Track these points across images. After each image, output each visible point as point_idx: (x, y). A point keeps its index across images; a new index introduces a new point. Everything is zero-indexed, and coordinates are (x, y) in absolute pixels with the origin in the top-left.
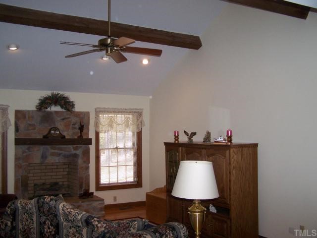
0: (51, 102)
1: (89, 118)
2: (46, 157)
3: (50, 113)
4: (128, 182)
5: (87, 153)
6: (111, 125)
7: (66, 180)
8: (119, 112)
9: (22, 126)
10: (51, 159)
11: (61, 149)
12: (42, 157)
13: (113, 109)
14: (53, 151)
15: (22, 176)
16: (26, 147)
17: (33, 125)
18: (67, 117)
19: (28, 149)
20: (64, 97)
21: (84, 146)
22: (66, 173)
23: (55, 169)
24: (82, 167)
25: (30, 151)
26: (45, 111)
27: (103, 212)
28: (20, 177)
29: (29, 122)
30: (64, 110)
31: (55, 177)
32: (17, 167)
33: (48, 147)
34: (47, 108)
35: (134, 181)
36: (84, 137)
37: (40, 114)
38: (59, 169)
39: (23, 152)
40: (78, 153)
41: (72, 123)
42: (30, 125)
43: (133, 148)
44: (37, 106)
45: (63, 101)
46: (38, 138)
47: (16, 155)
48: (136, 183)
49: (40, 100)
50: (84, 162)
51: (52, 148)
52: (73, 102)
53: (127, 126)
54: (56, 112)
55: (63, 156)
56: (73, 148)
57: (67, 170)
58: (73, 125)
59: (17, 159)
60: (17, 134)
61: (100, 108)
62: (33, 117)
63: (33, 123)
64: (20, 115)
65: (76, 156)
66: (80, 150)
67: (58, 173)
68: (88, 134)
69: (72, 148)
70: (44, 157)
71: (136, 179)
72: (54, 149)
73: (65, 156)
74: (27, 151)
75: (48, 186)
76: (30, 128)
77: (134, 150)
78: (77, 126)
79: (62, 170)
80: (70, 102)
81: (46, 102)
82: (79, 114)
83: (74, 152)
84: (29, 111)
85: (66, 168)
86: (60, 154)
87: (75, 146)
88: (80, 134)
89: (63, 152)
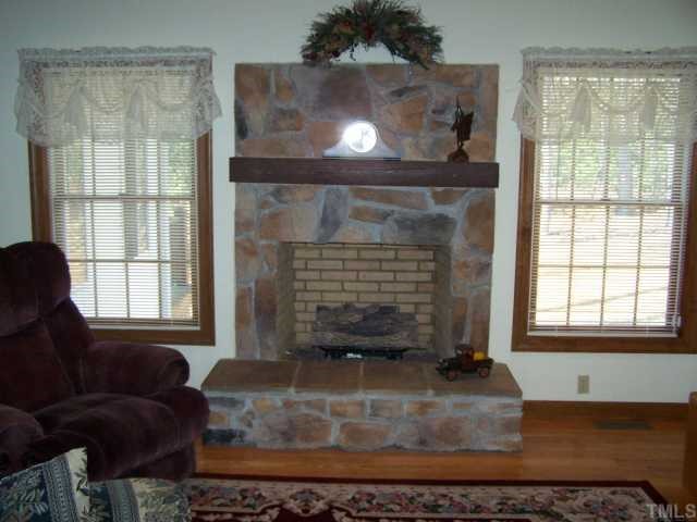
0: (352, 32)
1: (496, 87)
2: (337, 225)
3: (352, 72)
4: (643, 329)
5: (483, 216)
6: (581, 114)
7: (428, 298)
8: (617, 65)
9: (256, 119)
10: (355, 232)
11: (388, 199)
12: (324, 221)
13: (592, 51)
14: (360, 203)
15: (257, 282)
16: (271, 187)
17: (293, 114)
18: (412, 84)
19: (277, 194)
20: (400, 12)
21: (474, 189)
22: (426, 277)
23: (388, 260)
24: (465, 265)
25: (281, 202)
26: (330, 65)
27: (517, 438)
28: (252, 285)
29: (280, 105)
30: (400, 60)
31: (389, 287)
32: (244, 250)
33: (344, 188)
34: (336, 54)
35: (668, 329)
36: (474, 158)
37: (317, 74)
38: (403, 261)
39: (263, 205)
40: (451, 216)
41: (433, 107)
42: (283, 113)
43: (675, 202)
44: (305, 49)
45: (395, 27)
46: (307, 157)
47: (238, 213)
48: (674, 335)
49: (317, 26)
50: (474, 246)
51: (359, 195)
52: (433, 29)
53: (648, 118)
54: (374, 69)
55: (397, 221)
56: (435, 196)
57: (431, 266)
58: (434, 112)
59: (241, 226)
60: (242, 143)
61: (538, 50)
62: (291, 87)
63: (293, 105)
64: (251, 80)
65: (442, 223)
66: (459, 203)
67: (399, 277)
68: (490, 146)
69: (428, 194)
70: (329, 222)
71: (677, 322)
72: (364, 198)
73: (403, 224)
74: (272, 199)
75: (357, 318)
76: (283, 124)
77: (678, 211)
78: (450, 118)
79: (413, 266)
80: (422, 30)
81: (335, 30)
82: (455, 75)
83: (435, 209)
84: (278, 67)
85: (424, 261)
86: (384, 217)
87: (439, 189)
88: (456, 147)
89: (395, 208)
